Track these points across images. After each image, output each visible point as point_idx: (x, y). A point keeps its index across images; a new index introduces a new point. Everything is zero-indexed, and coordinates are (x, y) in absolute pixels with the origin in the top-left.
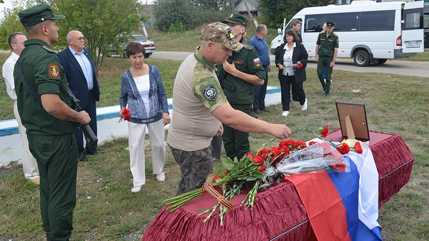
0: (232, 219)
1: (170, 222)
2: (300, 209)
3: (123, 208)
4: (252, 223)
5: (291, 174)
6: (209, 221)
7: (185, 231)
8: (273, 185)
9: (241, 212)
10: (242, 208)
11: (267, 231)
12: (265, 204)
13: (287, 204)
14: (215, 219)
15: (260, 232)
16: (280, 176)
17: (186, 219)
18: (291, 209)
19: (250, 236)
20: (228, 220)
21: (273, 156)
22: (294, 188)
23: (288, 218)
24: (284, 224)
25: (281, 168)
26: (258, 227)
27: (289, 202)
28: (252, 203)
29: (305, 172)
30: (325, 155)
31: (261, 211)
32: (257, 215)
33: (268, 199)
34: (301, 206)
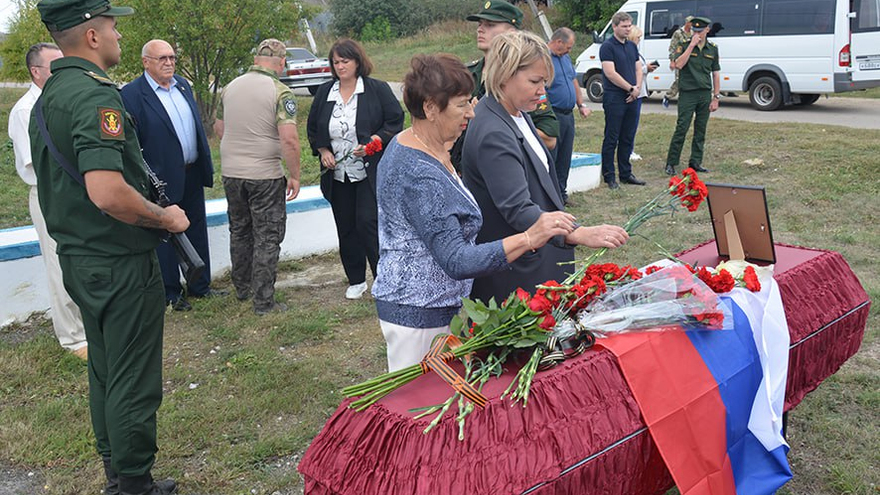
0: (483, 427)
1: (356, 434)
2: (628, 406)
3: (263, 407)
4: (525, 434)
5: (609, 334)
6: (436, 430)
7: (386, 451)
8: (570, 357)
9: (502, 413)
10: (504, 405)
11: (557, 452)
12: (553, 396)
13: (599, 395)
14: (448, 425)
15: (541, 453)
16: (584, 337)
17: (388, 426)
18: (608, 407)
19: (522, 462)
20: (475, 430)
21: (572, 298)
22: (614, 362)
23: (602, 424)
24: (593, 438)
25: (587, 321)
26: (539, 443)
27: (604, 391)
28: (526, 395)
29: (637, 329)
30: (680, 294)
31: (546, 410)
32: (536, 419)
33: (560, 386)
34: (630, 400)
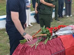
0: (39, 47)
2: (62, 46)
4: (46, 49)
5: (60, 35)
6: (32, 47)
8: (53, 38)
9: (42, 46)
10: (43, 44)
11: (51, 52)
12: (50, 44)
13: (58, 44)
14: (34, 47)
15: (48, 52)
16: (56, 36)
18: (59, 46)
19: (45, 53)
20: (38, 48)
21: (55, 30)
22: (60, 39)
23: (58, 48)
24: (56, 50)
25: (57, 33)
26: (48, 50)
27: (59, 43)
28: (46, 43)
29: (65, 35)
32: (48, 47)
33: (51, 42)
34: (63, 45)
